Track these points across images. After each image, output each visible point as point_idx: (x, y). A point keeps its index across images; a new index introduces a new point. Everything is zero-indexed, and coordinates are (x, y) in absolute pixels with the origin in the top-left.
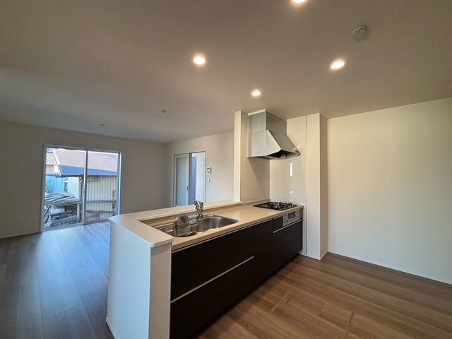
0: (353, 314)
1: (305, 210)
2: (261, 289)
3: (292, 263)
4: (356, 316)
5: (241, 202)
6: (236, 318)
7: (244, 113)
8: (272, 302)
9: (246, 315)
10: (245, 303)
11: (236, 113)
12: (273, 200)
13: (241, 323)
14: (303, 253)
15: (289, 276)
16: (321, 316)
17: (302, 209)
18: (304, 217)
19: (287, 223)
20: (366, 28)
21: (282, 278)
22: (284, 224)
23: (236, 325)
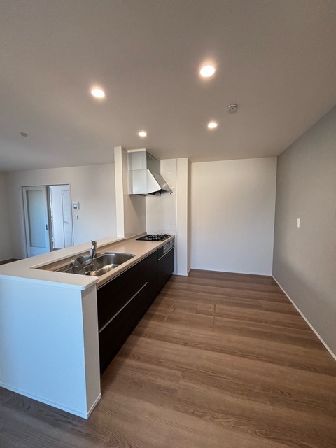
0: (215, 306)
1: (176, 239)
2: (151, 307)
3: (169, 282)
4: (217, 306)
5: (125, 238)
6: (140, 334)
7: (124, 150)
8: (164, 314)
9: (147, 330)
10: (143, 321)
11: (115, 148)
12: (149, 233)
13: (146, 336)
14: (174, 273)
15: (169, 293)
16: (197, 313)
17: (174, 239)
18: (175, 245)
19: (166, 251)
20: (237, 106)
21: (165, 295)
22: (165, 252)
23: (142, 339)
